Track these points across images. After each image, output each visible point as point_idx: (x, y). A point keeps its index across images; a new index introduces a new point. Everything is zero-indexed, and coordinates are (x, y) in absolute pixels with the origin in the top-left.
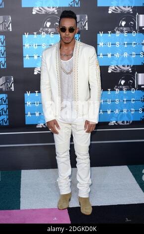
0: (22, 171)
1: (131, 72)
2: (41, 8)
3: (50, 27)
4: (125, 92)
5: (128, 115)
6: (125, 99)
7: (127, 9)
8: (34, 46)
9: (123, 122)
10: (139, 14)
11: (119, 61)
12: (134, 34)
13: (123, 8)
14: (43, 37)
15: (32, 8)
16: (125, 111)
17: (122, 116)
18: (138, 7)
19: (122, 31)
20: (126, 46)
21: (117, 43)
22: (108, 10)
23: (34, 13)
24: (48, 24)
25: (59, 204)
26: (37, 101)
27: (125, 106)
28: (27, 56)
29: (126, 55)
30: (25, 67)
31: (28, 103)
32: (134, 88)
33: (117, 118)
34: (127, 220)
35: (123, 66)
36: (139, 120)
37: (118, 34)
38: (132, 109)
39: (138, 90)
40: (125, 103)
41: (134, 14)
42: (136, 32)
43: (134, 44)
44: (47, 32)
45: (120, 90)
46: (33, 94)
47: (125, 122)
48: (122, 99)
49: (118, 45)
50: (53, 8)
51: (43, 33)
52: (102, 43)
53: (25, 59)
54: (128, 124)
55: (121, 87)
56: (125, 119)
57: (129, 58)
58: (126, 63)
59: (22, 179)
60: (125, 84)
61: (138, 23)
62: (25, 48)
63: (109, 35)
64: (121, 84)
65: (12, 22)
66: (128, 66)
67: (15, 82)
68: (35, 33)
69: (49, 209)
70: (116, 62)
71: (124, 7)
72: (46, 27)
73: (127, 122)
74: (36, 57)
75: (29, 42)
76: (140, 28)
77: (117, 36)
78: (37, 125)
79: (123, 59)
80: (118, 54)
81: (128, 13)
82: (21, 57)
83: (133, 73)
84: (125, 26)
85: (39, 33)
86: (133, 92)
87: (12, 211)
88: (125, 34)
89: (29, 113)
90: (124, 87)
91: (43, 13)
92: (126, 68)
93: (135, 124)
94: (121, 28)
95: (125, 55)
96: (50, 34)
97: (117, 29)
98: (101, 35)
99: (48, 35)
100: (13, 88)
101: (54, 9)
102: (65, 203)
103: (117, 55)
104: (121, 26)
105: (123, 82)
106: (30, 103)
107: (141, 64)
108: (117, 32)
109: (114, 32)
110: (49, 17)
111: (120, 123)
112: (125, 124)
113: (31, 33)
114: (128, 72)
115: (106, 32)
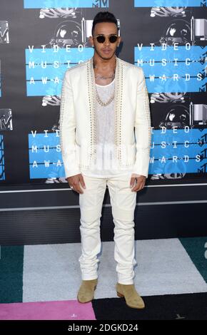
0: (25, 246)
1: (183, 102)
2: (52, 10)
3: (66, 37)
4: (175, 131)
5: (179, 165)
6: (175, 142)
7: (177, 11)
8: (42, 64)
9: (172, 175)
10: (195, 18)
11: (167, 86)
12: (188, 48)
13: (172, 10)
14: (55, 51)
15: (39, 10)
16: (175, 159)
17: (171, 166)
18: (194, 8)
19: (170, 43)
20: (176, 64)
21: (164, 60)
22: (150, 13)
23: (42, 16)
24: (63, 33)
25: (79, 294)
26: (46, 146)
27: (175, 152)
28: (32, 79)
29: (176, 77)
30: (28, 95)
31: (33, 147)
32: (189, 125)
33: (163, 169)
34: (179, 317)
35: (172, 94)
36: (196, 171)
37: (164, 47)
38: (185, 156)
39: (194, 128)
40: (175, 147)
41: (188, 18)
42: (191, 45)
43: (188, 61)
44: (61, 45)
45: (168, 129)
46: (40, 135)
47: (176, 175)
48: (171, 141)
49: (164, 64)
50: (70, 9)
51: (55, 46)
52: (142, 61)
53: (29, 84)
54: (180, 177)
55: (169, 124)
56: (176, 171)
57: (180, 83)
58: (177, 89)
59: (25, 258)
60: (175, 120)
61: (194, 31)
62: (28, 68)
63: (152, 49)
64: (169, 120)
65: (10, 31)
66: (179, 94)
67: (14, 117)
68: (44, 46)
69: (65, 302)
70: (162, 88)
71: (173, 8)
72: (59, 37)
73: (178, 175)
74: (44, 81)
75: (35, 59)
76: (197, 38)
77: (163, 49)
78: (46, 179)
79: (172, 83)
80: (164, 76)
81: (180, 16)
82: (23, 80)
83: (187, 104)
84: (175, 35)
85: (49, 46)
86: (187, 131)
87: (10, 304)
88: (175, 48)
89: (35, 162)
90: (173, 124)
91: (55, 16)
92: (176, 97)
93: (189, 177)
94: (169, 39)
95: (174, 77)
96: (65, 47)
97: (164, 41)
98: (139, 49)
99: (63, 49)
100: (11, 127)
101: (71, 11)
102: (88, 294)
103: (163, 78)
104: (169, 35)
105: (172, 117)
106: (36, 147)
107: (198, 91)
108: (163, 44)
109: (158, 44)
110: (64, 23)
111: (168, 176)
112: (176, 177)
113: (38, 46)
114: (179, 102)
115: (146, 44)
